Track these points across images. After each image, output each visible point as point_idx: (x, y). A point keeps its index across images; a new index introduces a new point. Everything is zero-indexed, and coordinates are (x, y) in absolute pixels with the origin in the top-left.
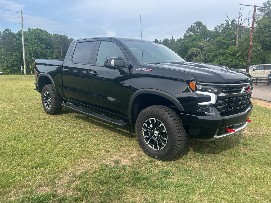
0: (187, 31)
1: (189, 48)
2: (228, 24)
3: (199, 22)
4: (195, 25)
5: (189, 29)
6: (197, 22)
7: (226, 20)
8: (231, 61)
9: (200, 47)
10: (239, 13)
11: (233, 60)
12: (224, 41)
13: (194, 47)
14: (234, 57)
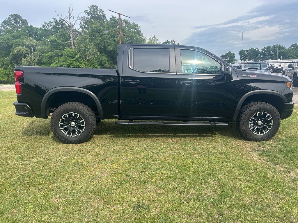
0: (1, 24)
1: (13, 46)
2: (57, 23)
3: (16, 14)
4: (12, 18)
5: (4, 22)
6: (14, 14)
7: (54, 18)
8: (71, 63)
9: (28, 47)
10: (69, 13)
11: (73, 62)
12: (59, 41)
13: (19, 45)
14: (73, 59)
